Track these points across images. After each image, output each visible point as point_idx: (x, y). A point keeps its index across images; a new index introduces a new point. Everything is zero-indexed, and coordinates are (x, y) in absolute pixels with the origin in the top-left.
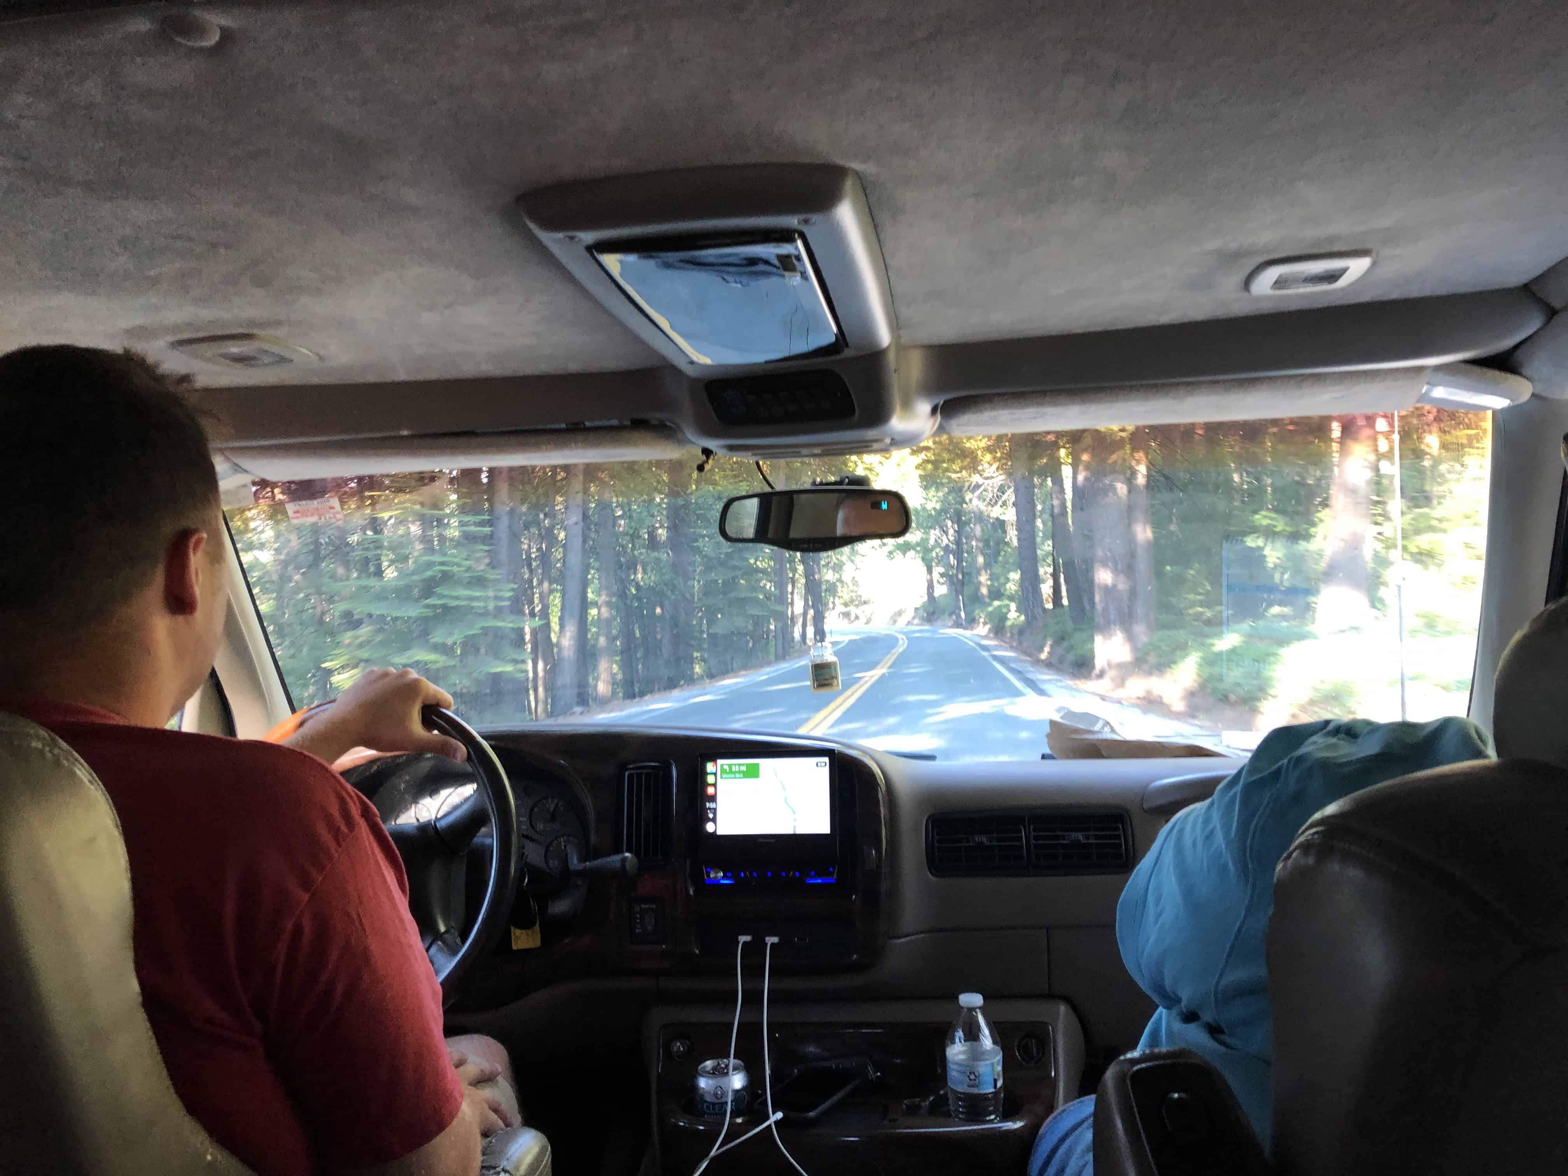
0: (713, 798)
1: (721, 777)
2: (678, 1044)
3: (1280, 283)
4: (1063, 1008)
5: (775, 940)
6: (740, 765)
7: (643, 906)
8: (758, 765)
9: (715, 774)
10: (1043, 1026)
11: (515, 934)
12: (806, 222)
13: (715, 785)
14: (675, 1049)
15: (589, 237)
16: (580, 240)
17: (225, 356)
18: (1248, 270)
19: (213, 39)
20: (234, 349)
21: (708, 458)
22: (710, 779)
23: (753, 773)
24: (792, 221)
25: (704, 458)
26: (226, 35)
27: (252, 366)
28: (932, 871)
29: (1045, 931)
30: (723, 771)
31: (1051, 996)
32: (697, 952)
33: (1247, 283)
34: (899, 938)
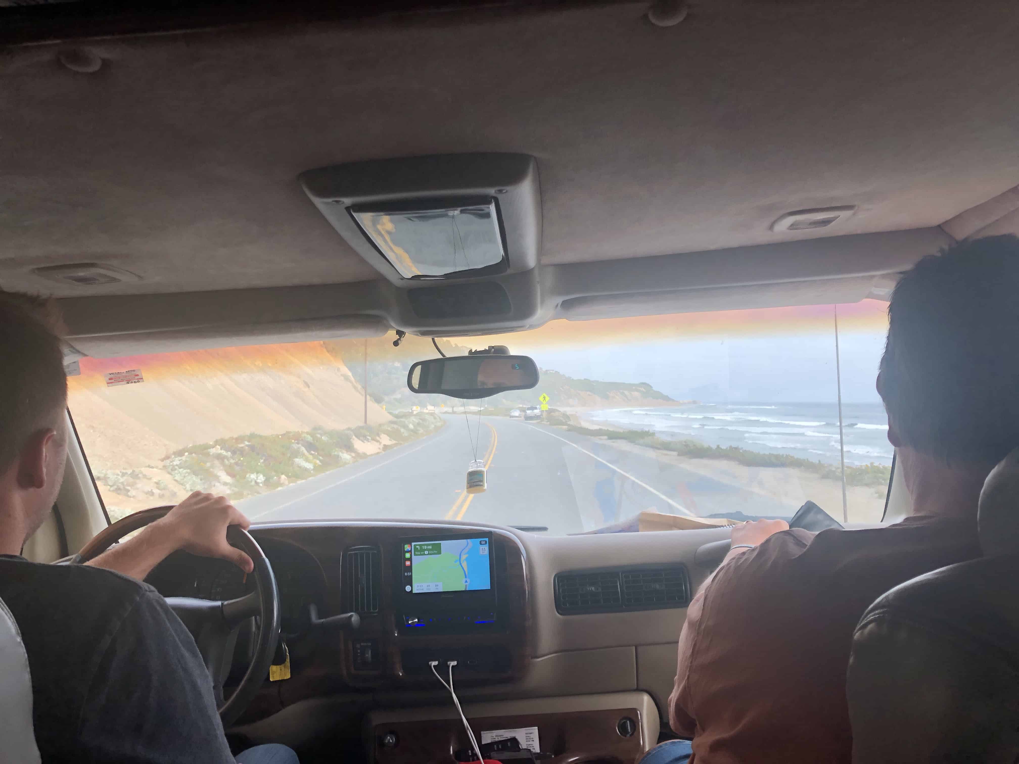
0: (410, 569)
1: (415, 555)
2: (389, 738)
3: (793, 227)
4: (646, 698)
5: (455, 663)
6: (427, 545)
7: (362, 644)
8: (440, 544)
9: (410, 551)
10: (634, 711)
11: (272, 670)
12: (500, 191)
13: (410, 559)
14: (386, 741)
15: (348, 201)
16: (343, 203)
17: (70, 278)
18: (773, 219)
19: (95, 67)
20: (81, 273)
21: (400, 336)
22: (408, 555)
23: (437, 550)
24: (492, 191)
25: (398, 337)
26: (106, 64)
27: (89, 284)
28: (560, 611)
29: (634, 647)
30: (416, 549)
31: (639, 690)
32: (401, 675)
33: (771, 227)
34: (538, 657)
